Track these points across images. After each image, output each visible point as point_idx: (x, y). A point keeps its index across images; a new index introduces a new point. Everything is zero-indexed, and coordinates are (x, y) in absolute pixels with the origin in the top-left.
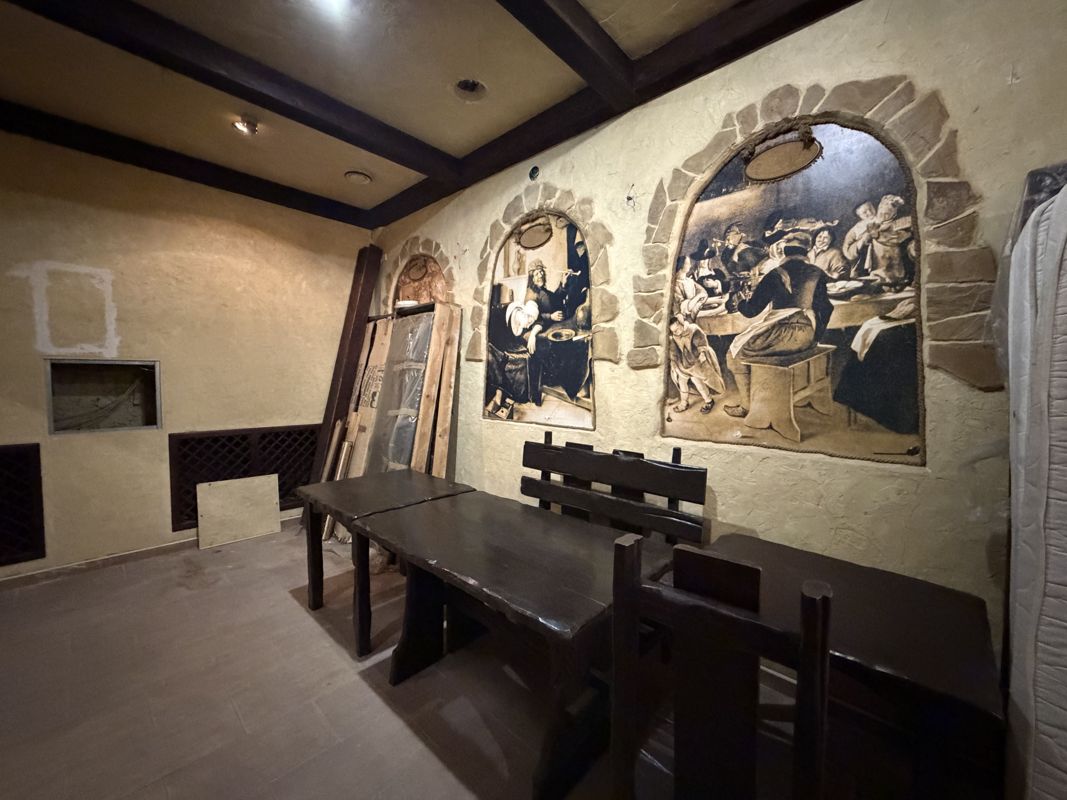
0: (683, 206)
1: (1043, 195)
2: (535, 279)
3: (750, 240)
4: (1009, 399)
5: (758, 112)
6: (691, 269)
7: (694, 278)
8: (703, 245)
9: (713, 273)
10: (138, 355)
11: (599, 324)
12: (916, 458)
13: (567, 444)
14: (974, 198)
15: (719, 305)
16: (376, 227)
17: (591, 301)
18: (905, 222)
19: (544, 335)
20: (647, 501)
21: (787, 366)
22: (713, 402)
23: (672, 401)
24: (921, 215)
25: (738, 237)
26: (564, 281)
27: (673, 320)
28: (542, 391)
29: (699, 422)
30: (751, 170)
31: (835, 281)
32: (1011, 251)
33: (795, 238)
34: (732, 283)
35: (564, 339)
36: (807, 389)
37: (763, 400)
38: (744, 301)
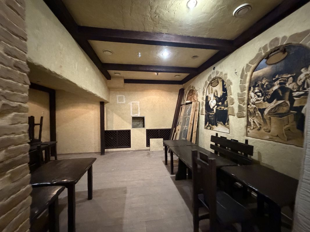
0: (249, 74)
2: (215, 94)
3: (269, 81)
5: (268, 46)
6: (253, 90)
7: (254, 93)
8: (256, 83)
11: (230, 106)
13: (221, 137)
15: (261, 100)
16: (183, 84)
17: (227, 100)
19: (217, 108)
21: (282, 118)
22: (260, 128)
25: (265, 81)
26: (222, 95)
27: (248, 104)
28: (217, 123)
29: (257, 133)
30: (268, 62)
31: (295, 92)
33: (282, 80)
34: (264, 94)
35: (222, 109)
36: (288, 125)
37: (275, 128)
38: (268, 98)
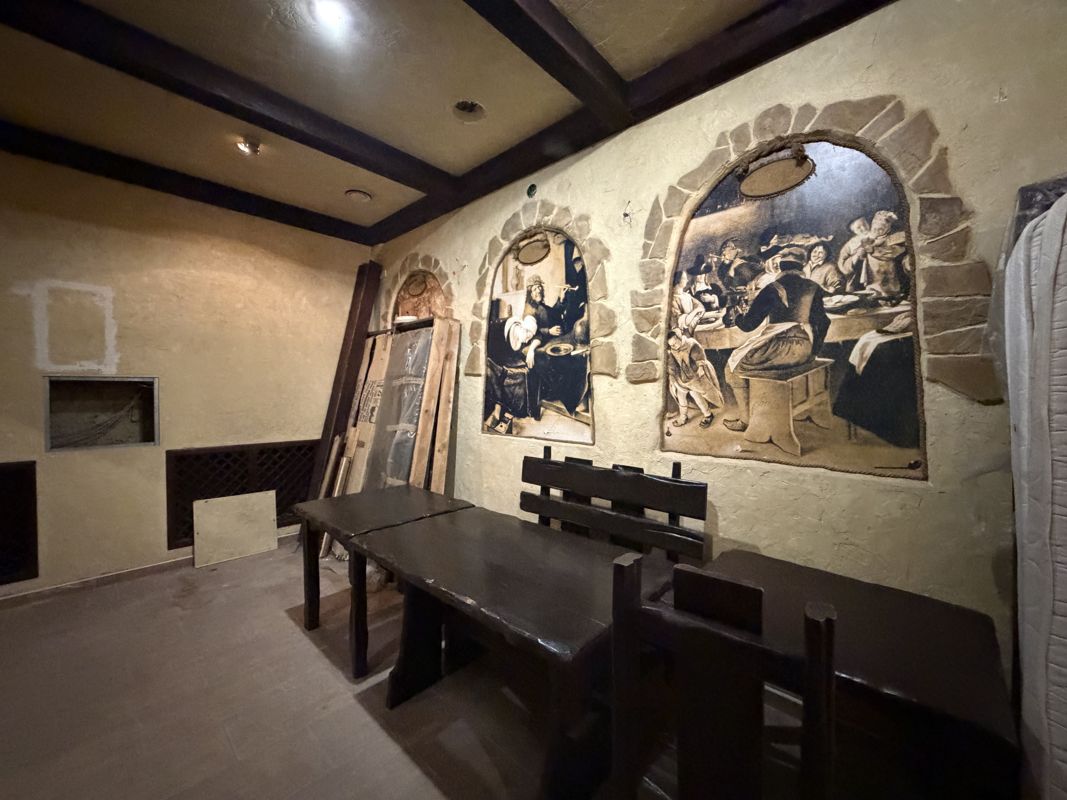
0: (679, 222)
1: (1034, 211)
2: (534, 294)
3: (746, 254)
4: (1009, 413)
5: (751, 131)
6: (688, 284)
7: (691, 293)
8: (700, 260)
9: (710, 288)
10: (137, 372)
11: (597, 338)
12: (917, 473)
13: (567, 458)
14: (966, 214)
15: (717, 319)
16: (377, 243)
17: (589, 316)
18: (899, 237)
19: (542, 349)
20: (647, 516)
21: (786, 380)
22: (712, 416)
23: (672, 415)
24: (914, 229)
25: (734, 252)
26: (562, 296)
27: (670, 335)
28: (541, 406)
29: (698, 437)
30: (745, 187)
31: (831, 295)
32: (1006, 264)
33: (790, 254)
35: (563, 353)
36: (808, 403)
37: (763, 414)
38: (741, 315)
